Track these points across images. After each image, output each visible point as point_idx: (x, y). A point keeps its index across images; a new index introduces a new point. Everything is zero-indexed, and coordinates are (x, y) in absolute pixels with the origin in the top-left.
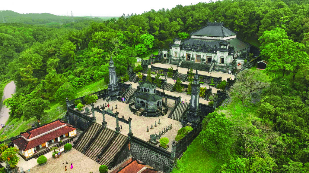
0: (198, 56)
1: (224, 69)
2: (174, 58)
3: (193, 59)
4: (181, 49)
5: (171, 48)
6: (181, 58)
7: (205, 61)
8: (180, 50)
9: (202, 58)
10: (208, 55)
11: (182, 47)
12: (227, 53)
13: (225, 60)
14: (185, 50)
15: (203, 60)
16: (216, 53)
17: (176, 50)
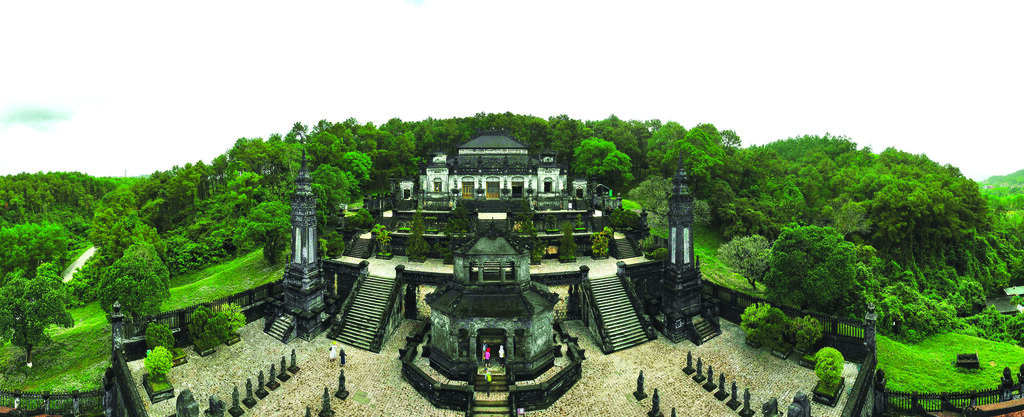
0: (492, 186)
1: (556, 204)
2: (434, 196)
3: (482, 191)
4: (451, 173)
5: (425, 173)
6: (451, 194)
7: (510, 194)
8: (449, 175)
9: (502, 186)
10: (515, 180)
11: (454, 168)
12: (557, 172)
13: (554, 184)
14: (459, 174)
15: (505, 191)
16: (535, 174)
17: (437, 175)
